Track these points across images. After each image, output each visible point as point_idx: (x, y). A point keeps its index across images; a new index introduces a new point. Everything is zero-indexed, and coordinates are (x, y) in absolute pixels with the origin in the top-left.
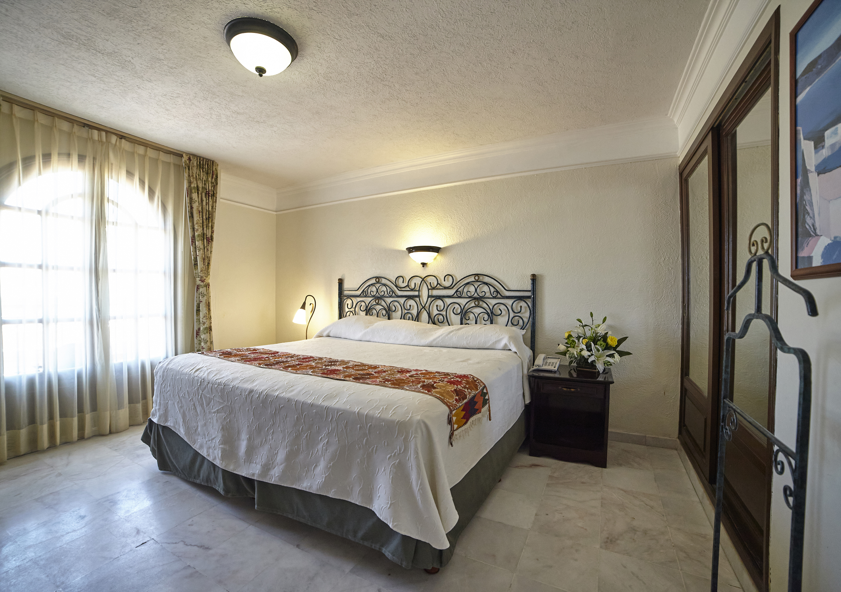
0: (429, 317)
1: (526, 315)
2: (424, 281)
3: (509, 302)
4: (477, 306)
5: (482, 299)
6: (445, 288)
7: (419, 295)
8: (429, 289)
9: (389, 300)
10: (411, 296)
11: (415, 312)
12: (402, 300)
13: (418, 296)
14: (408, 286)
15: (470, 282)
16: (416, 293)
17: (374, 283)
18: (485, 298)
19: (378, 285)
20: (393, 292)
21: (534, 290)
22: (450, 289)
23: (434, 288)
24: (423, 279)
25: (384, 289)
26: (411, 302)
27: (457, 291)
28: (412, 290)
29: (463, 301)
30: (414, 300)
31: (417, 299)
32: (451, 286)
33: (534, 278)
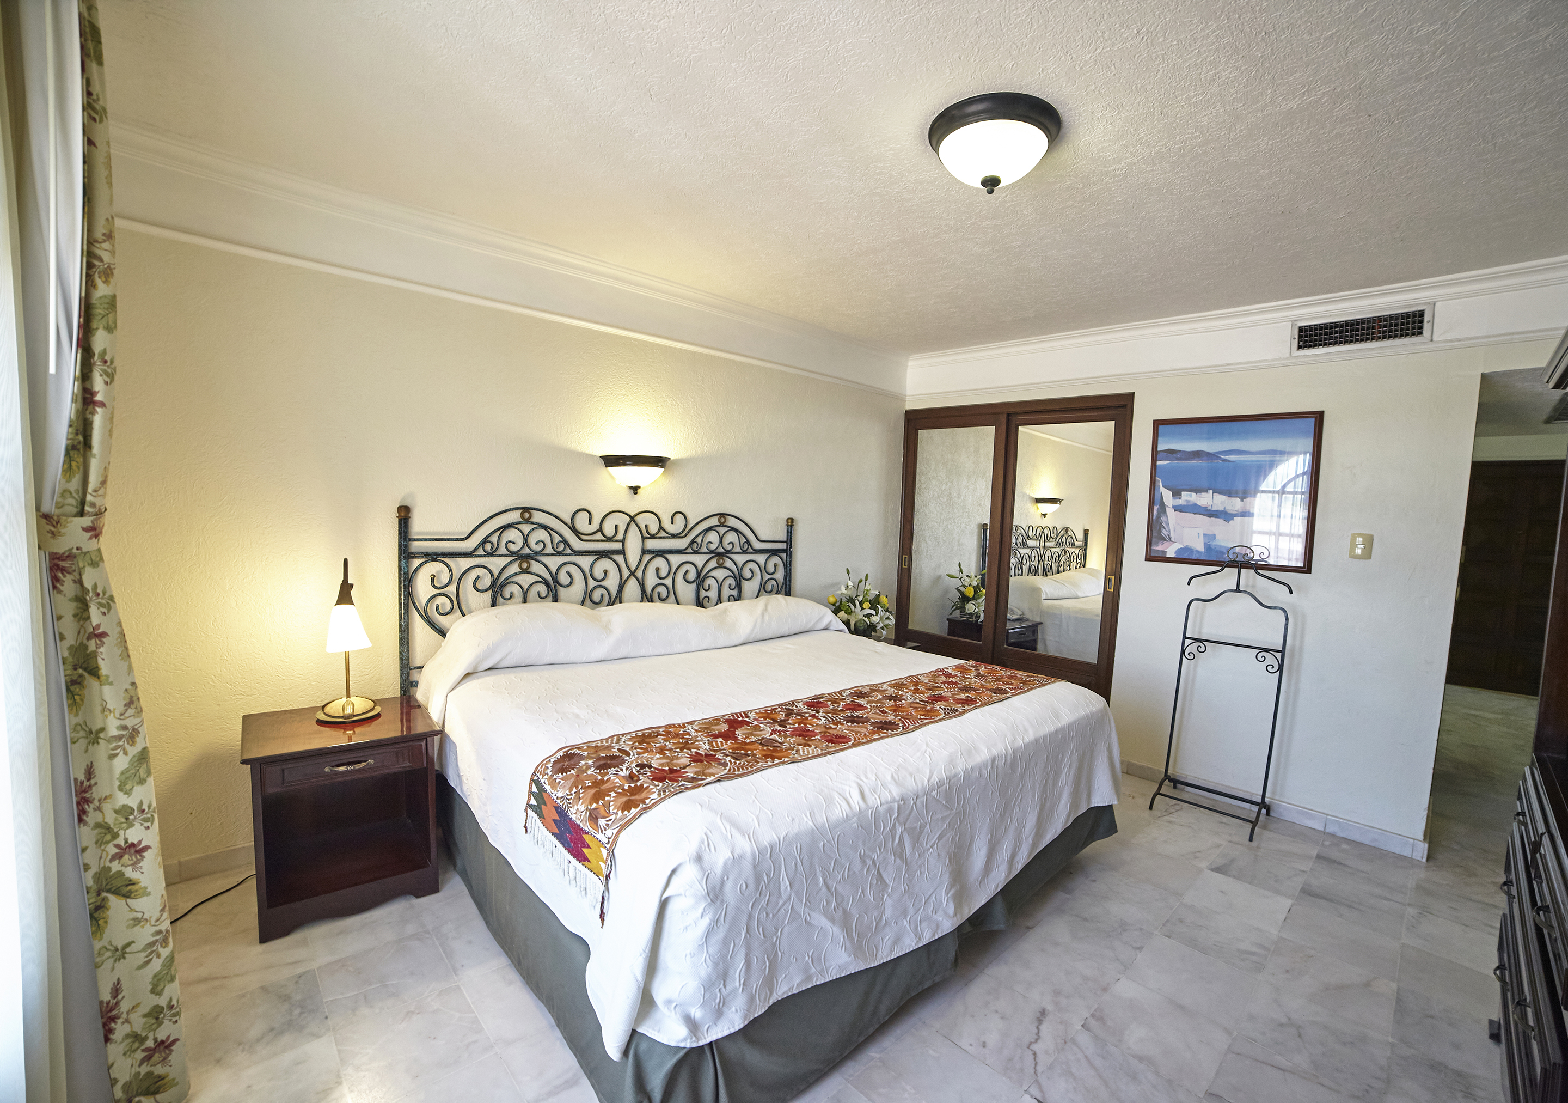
0: (643, 591)
1: (780, 576)
2: (635, 522)
3: (761, 559)
4: (721, 566)
5: (728, 555)
6: (674, 536)
7: (624, 550)
8: (643, 539)
9: (553, 563)
10: (609, 552)
11: (612, 583)
12: (585, 562)
13: (622, 552)
14: (600, 530)
15: (713, 527)
16: (618, 546)
17: (519, 523)
18: (733, 553)
19: (526, 528)
20: (565, 542)
21: (789, 541)
22: (682, 537)
23: (653, 537)
24: (632, 518)
25: (542, 535)
26: (605, 564)
27: (693, 542)
28: (609, 539)
29: (699, 560)
30: (614, 561)
31: (619, 559)
32: (683, 532)
33: (791, 524)
